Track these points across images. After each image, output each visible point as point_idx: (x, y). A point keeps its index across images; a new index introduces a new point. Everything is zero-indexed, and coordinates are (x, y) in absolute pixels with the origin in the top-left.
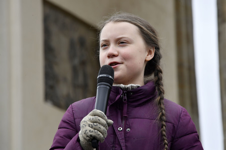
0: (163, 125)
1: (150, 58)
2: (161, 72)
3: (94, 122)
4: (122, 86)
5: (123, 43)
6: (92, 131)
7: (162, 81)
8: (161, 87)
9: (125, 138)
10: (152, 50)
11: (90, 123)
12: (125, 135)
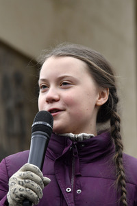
0: (122, 192)
1: (102, 101)
2: (119, 120)
3: (25, 179)
4: (72, 135)
5: (65, 84)
6: (23, 190)
7: (120, 133)
8: (119, 140)
9: (75, 201)
10: (105, 92)
11: (21, 180)
12: (74, 198)
